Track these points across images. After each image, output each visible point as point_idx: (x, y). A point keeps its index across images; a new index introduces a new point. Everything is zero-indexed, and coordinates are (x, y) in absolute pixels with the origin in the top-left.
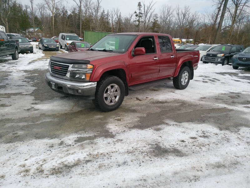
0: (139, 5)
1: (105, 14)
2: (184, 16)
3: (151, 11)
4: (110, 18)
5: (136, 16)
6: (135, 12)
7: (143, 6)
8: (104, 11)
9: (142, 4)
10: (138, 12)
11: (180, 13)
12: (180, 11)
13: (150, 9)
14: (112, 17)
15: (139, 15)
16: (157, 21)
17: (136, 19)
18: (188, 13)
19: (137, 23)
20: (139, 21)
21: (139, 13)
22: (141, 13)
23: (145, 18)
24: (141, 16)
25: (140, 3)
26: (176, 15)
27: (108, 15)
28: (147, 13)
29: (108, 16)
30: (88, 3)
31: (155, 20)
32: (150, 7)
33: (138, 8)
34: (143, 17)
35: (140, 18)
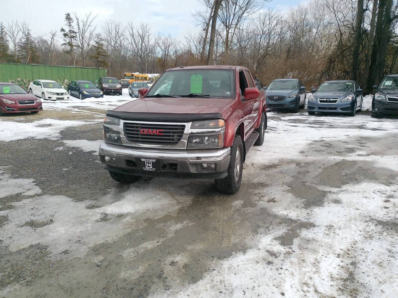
0: (68, 18)
2: (142, 38)
3: (91, 29)
4: (9, 39)
5: (65, 37)
7: (75, 21)
9: (72, 16)
10: (67, 29)
11: (136, 34)
12: (135, 31)
13: (87, 26)
14: (13, 36)
15: (69, 35)
16: (102, 45)
17: (65, 40)
18: (147, 34)
19: (68, 48)
20: (70, 44)
21: (70, 31)
22: (74, 32)
23: (82, 40)
24: (73, 37)
25: (68, 15)
26: (130, 38)
27: (2, 32)
28: (84, 31)
29: (4, 33)
31: (97, 43)
32: (88, 23)
33: (66, 22)
34: (78, 39)
35: (73, 39)
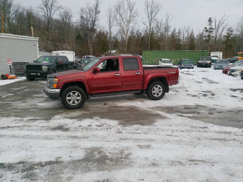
0: (210, 20)
1: (176, 32)
4: (182, 36)
5: (206, 32)
6: (206, 28)
7: (214, 22)
8: (175, 30)
9: (212, 19)
10: (208, 27)
13: (221, 24)
14: (184, 34)
15: (209, 30)
17: (206, 34)
20: (209, 36)
21: (210, 28)
22: (212, 29)
23: (217, 33)
24: (211, 31)
25: (210, 18)
27: (179, 33)
28: (218, 28)
30: (159, 24)
32: (222, 22)
33: (208, 23)
34: (214, 33)
35: (211, 33)
